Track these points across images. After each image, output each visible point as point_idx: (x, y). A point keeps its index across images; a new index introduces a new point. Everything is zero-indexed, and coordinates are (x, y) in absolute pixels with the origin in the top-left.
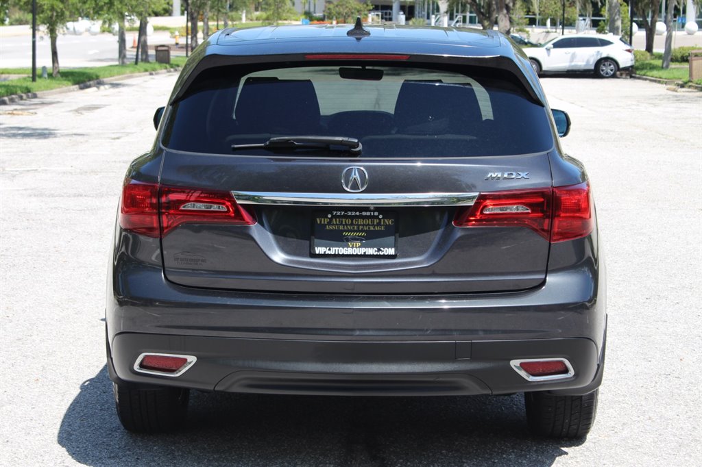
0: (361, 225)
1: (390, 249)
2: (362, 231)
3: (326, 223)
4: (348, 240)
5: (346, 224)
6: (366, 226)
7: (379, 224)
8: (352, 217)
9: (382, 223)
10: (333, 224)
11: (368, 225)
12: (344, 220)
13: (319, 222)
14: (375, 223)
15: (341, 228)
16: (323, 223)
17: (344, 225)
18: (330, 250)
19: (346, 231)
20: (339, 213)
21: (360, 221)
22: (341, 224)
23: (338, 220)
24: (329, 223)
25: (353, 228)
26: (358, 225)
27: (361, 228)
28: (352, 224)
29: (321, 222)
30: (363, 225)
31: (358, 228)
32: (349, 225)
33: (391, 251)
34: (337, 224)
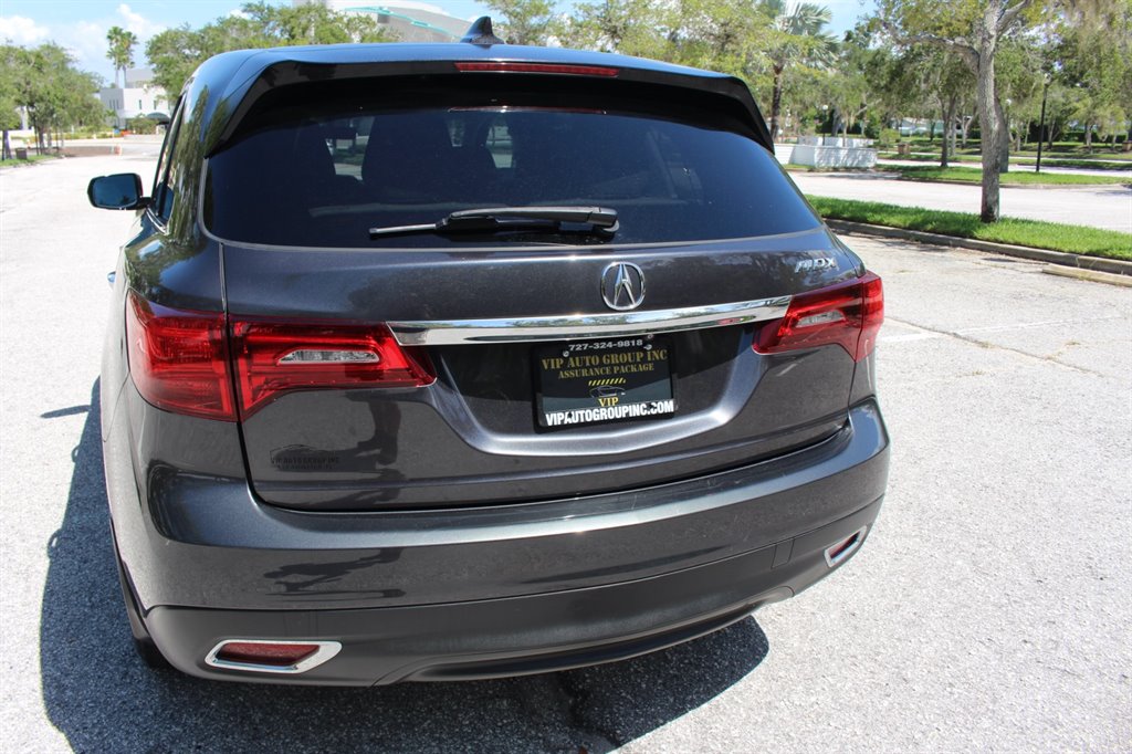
0: (615, 365)
1: (666, 403)
2: (619, 375)
3: (558, 367)
4: (597, 394)
5: (592, 366)
6: (624, 365)
7: (644, 360)
8: (600, 353)
9: (649, 359)
10: (571, 368)
11: (628, 363)
12: (587, 358)
13: (546, 367)
14: (638, 360)
15: (584, 373)
16: (553, 367)
17: (588, 368)
18: (570, 415)
19: (593, 378)
20: (579, 347)
21: (614, 359)
22: (584, 367)
23: (577, 359)
24: (564, 367)
25: (604, 371)
26: (612, 366)
27: (616, 369)
28: (601, 365)
29: (549, 365)
30: (619, 365)
31: (612, 370)
32: (597, 367)
33: (668, 406)
34: (576, 368)
